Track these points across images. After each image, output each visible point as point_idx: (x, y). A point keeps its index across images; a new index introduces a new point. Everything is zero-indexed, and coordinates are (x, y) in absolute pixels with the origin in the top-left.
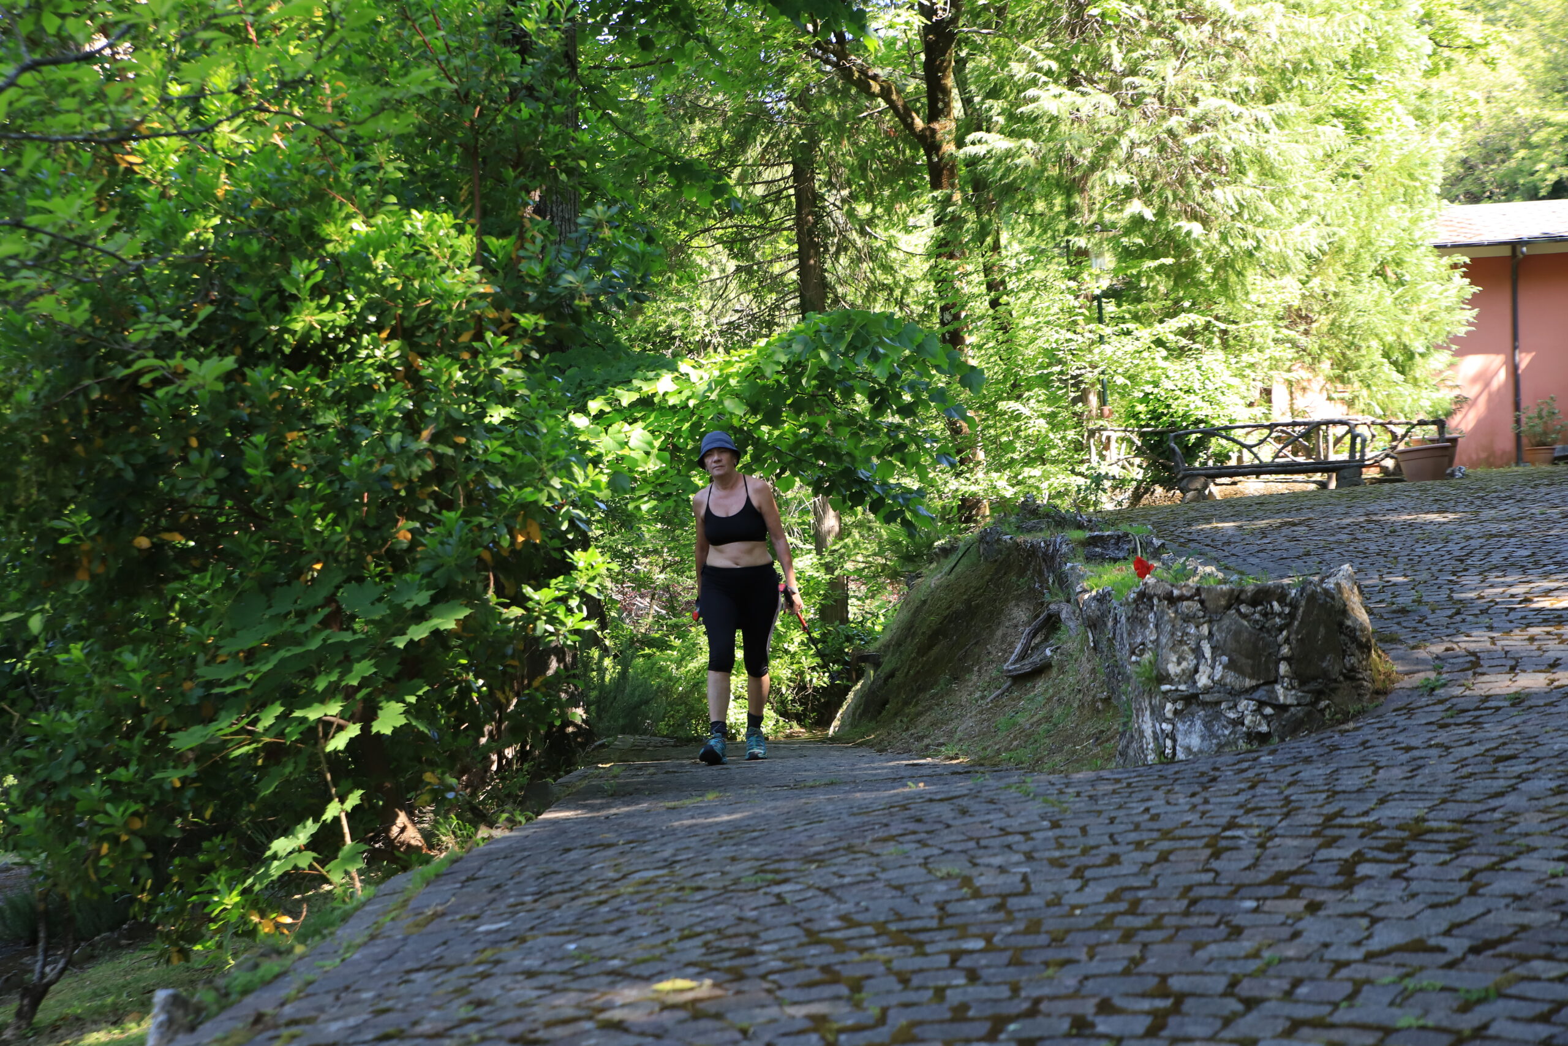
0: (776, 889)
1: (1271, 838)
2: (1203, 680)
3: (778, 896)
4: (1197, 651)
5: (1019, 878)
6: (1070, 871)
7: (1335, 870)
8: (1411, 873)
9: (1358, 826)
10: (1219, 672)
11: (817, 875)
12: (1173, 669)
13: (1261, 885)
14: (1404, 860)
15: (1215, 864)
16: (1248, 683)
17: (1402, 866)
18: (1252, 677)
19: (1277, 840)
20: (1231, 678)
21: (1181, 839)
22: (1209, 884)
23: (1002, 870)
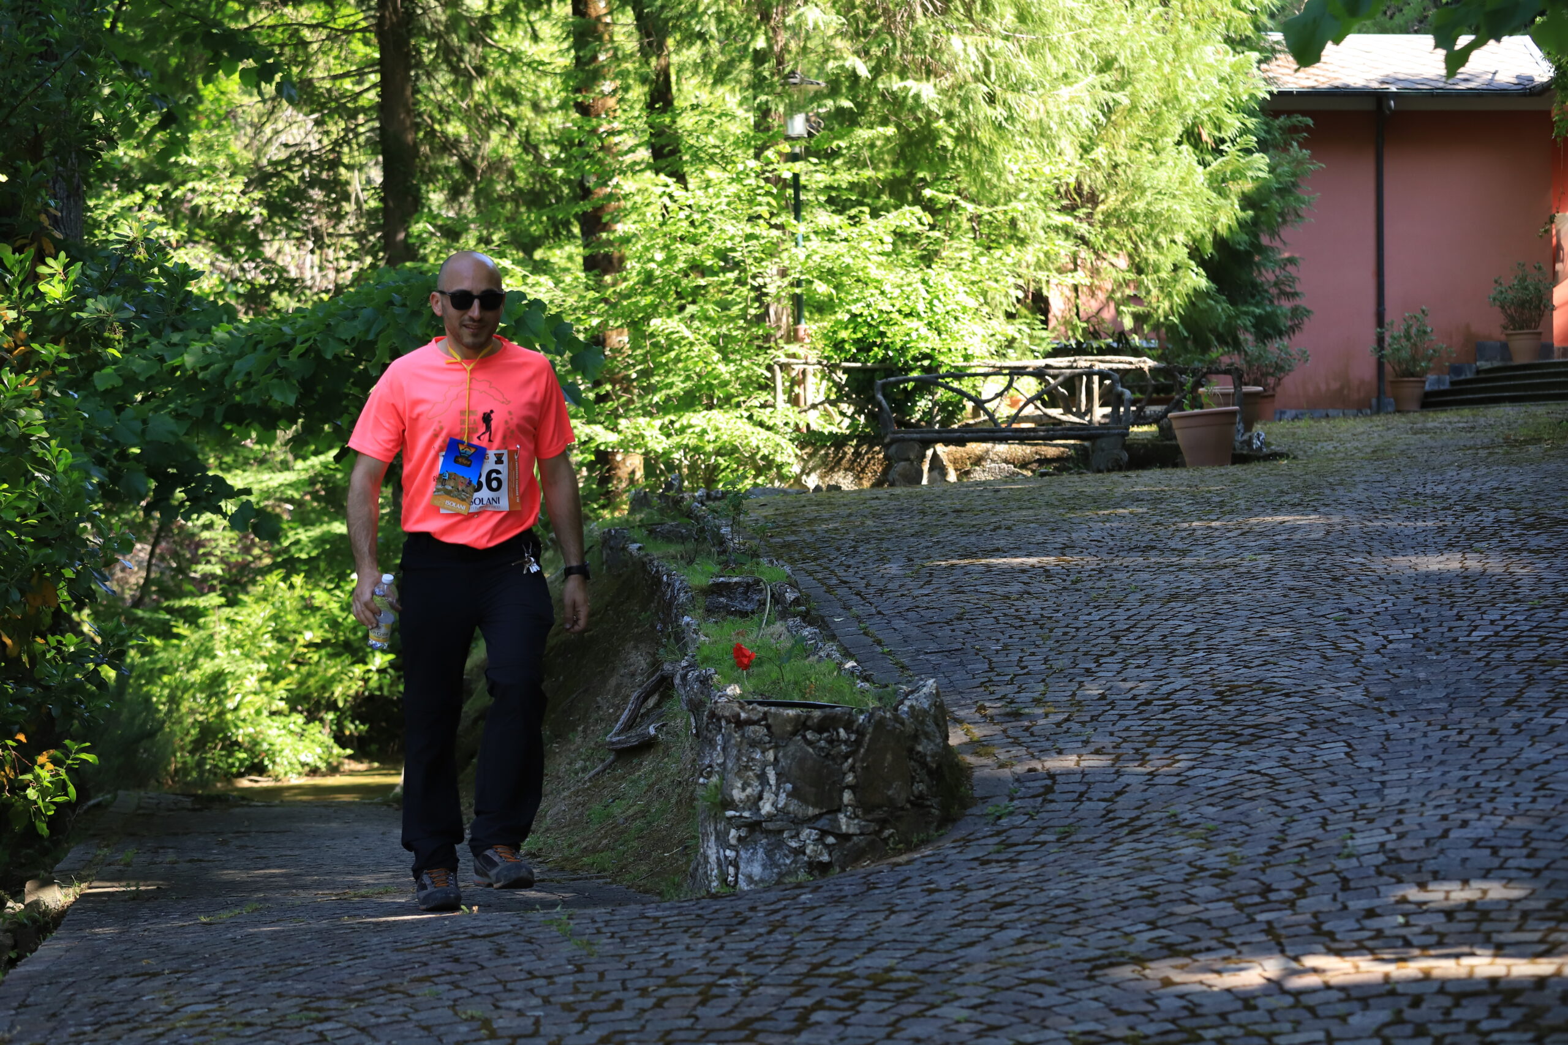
0: (319, 1027)
1: (755, 987)
2: (766, 808)
3: (321, 1033)
4: (762, 778)
5: (532, 1020)
6: (576, 1015)
7: (792, 1017)
8: (853, 1020)
9: (834, 976)
10: (782, 800)
11: (357, 1013)
12: (737, 794)
13: (726, 1030)
14: (852, 1008)
15: (700, 1011)
16: (811, 811)
17: (847, 1014)
18: (814, 806)
19: (761, 989)
20: (794, 806)
21: (681, 986)
22: (687, 1029)
23: (520, 1013)
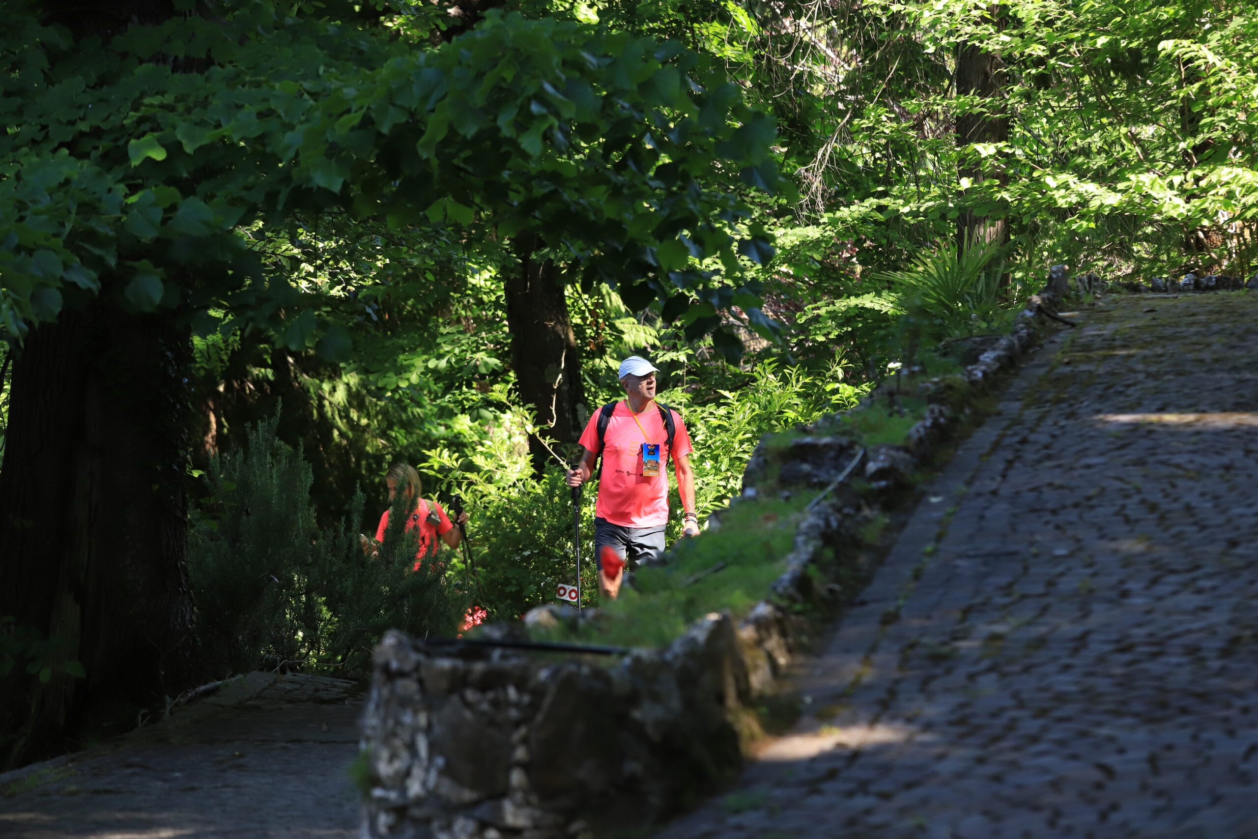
2: (415, 788)
4: (412, 747)
10: (433, 777)
12: (384, 769)
16: (468, 795)
18: (473, 787)
20: (447, 788)
